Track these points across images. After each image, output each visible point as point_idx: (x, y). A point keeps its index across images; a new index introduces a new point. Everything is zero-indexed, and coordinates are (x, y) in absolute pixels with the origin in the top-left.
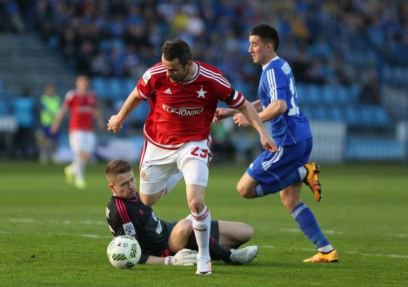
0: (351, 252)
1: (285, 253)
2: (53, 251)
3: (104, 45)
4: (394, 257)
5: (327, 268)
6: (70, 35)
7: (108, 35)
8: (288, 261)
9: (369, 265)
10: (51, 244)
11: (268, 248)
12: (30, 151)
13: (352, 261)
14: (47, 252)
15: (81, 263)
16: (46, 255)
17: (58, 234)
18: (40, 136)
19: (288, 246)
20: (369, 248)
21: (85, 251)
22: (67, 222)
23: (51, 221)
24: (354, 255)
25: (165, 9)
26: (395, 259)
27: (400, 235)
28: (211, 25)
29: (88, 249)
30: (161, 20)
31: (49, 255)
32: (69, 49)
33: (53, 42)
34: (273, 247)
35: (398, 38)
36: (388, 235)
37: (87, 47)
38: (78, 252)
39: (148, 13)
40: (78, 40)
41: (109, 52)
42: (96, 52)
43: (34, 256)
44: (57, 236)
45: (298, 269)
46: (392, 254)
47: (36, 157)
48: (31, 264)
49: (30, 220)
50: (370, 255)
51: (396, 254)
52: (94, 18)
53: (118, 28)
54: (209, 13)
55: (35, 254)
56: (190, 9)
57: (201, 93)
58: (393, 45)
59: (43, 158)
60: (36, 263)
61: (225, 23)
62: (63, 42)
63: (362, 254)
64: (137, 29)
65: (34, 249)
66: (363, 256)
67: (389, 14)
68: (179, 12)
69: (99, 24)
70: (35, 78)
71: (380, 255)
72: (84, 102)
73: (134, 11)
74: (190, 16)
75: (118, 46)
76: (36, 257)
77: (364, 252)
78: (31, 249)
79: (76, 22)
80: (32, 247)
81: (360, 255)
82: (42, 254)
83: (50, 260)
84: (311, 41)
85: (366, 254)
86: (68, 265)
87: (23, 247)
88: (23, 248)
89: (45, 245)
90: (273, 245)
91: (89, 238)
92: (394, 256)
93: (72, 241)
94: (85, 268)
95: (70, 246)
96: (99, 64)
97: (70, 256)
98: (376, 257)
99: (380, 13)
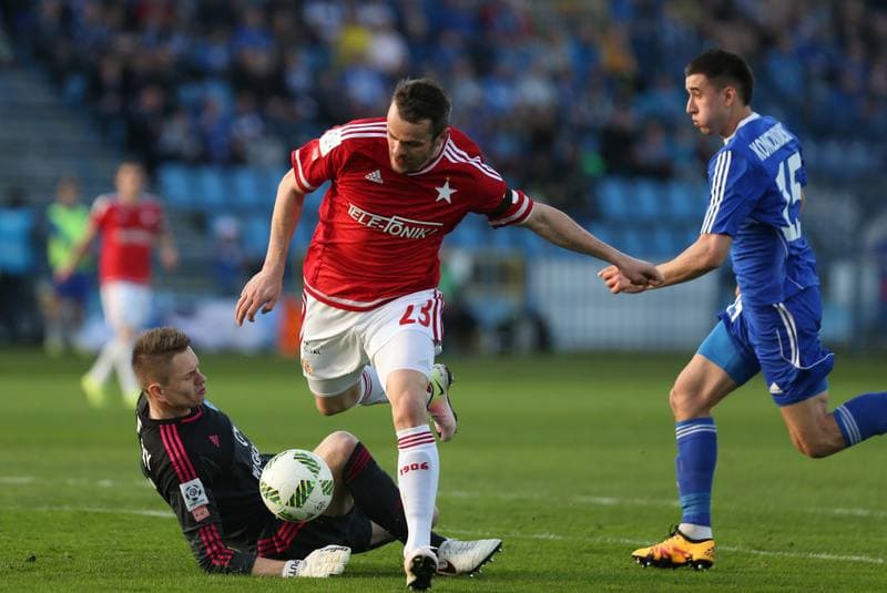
0: (728, 548)
1: (586, 551)
2: (76, 547)
3: (188, 93)
4: (825, 560)
5: (676, 583)
6: (111, 72)
7: (195, 72)
8: (592, 567)
9: (769, 575)
10: (71, 531)
11: (546, 541)
12: (25, 326)
13: (733, 567)
14: (63, 548)
15: (136, 573)
16: (60, 555)
17: (87, 509)
18: (46, 295)
19: (592, 535)
20: (770, 539)
21: (146, 546)
22: (106, 483)
23: (71, 481)
24: (736, 553)
25: (318, 14)
26: (827, 563)
27: (838, 511)
28: (420, 49)
29: (154, 542)
30: (313, 39)
31: (66, 554)
32: (110, 103)
33: (76, 86)
34: (560, 538)
35: (833, 76)
36: (812, 510)
37: (150, 100)
38: (130, 550)
39: (283, 22)
40: (130, 83)
41: (198, 109)
42: (169, 110)
43: (33, 559)
44: (85, 513)
45: (613, 587)
46: (819, 552)
47: (37, 340)
48: (27, 574)
49: (25, 480)
50: (771, 554)
51: (828, 553)
52: (165, 34)
53: (217, 55)
54: (417, 23)
55: (35, 553)
56: (375, 14)
57: (445, 193)
58: (821, 92)
59: (54, 342)
60: (37, 573)
61: (452, 43)
62: (96, 87)
63: (754, 552)
64: (259, 59)
65: (32, 542)
66: (756, 556)
67: (813, 25)
68: (351, 21)
69: (177, 46)
70: (36, 166)
71: (793, 555)
72: (133, 219)
73: (252, 19)
74: (375, 29)
75: (217, 96)
76: (38, 559)
77: (759, 549)
78: (26, 541)
79: (124, 43)
80: (29, 538)
81: (749, 556)
82: (52, 553)
83: (69, 566)
84: (641, 85)
85: (762, 553)
86: (106, 578)
87: (9, 538)
88: (9, 541)
89: (59, 534)
90: (557, 534)
91: (155, 518)
92: (824, 556)
93: (115, 525)
94: (145, 584)
95: (112, 536)
96: (175, 134)
97: (113, 558)
98: (783, 558)
99: (793, 22)
